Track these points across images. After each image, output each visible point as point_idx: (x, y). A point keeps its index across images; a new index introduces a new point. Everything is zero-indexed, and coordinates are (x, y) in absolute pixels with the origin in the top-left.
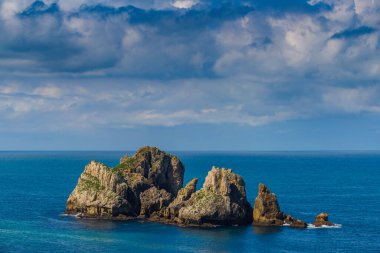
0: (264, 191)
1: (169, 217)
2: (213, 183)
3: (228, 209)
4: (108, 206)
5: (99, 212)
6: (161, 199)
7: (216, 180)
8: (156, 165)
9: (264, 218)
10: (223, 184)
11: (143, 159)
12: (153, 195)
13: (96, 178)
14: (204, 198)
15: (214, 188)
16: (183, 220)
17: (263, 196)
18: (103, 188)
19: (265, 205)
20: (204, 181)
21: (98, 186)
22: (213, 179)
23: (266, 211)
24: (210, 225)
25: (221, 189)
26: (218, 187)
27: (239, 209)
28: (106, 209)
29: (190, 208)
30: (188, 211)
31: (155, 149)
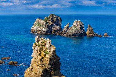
0: (90, 26)
1: (62, 34)
2: (76, 24)
3: (80, 32)
4: (44, 31)
5: (41, 32)
6: (58, 29)
7: (77, 24)
8: (55, 19)
9: (90, 34)
10: (79, 25)
11: (51, 18)
12: (56, 28)
13: (39, 23)
14: (73, 29)
15: (76, 26)
16: (68, 35)
17: (89, 28)
18: (42, 26)
19: (90, 30)
20: (73, 24)
21: (40, 25)
22: (76, 23)
23: (90, 32)
24: (75, 36)
25: (78, 26)
26: (77, 25)
27: (83, 32)
28: (43, 32)
29: (70, 31)
30: (69, 32)
31: (54, 15)
